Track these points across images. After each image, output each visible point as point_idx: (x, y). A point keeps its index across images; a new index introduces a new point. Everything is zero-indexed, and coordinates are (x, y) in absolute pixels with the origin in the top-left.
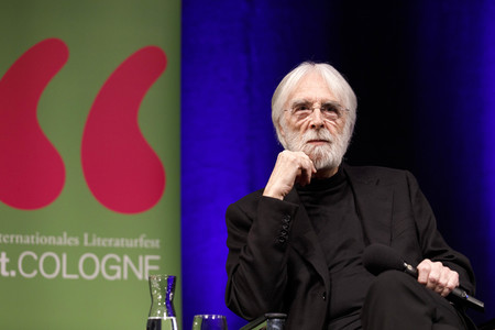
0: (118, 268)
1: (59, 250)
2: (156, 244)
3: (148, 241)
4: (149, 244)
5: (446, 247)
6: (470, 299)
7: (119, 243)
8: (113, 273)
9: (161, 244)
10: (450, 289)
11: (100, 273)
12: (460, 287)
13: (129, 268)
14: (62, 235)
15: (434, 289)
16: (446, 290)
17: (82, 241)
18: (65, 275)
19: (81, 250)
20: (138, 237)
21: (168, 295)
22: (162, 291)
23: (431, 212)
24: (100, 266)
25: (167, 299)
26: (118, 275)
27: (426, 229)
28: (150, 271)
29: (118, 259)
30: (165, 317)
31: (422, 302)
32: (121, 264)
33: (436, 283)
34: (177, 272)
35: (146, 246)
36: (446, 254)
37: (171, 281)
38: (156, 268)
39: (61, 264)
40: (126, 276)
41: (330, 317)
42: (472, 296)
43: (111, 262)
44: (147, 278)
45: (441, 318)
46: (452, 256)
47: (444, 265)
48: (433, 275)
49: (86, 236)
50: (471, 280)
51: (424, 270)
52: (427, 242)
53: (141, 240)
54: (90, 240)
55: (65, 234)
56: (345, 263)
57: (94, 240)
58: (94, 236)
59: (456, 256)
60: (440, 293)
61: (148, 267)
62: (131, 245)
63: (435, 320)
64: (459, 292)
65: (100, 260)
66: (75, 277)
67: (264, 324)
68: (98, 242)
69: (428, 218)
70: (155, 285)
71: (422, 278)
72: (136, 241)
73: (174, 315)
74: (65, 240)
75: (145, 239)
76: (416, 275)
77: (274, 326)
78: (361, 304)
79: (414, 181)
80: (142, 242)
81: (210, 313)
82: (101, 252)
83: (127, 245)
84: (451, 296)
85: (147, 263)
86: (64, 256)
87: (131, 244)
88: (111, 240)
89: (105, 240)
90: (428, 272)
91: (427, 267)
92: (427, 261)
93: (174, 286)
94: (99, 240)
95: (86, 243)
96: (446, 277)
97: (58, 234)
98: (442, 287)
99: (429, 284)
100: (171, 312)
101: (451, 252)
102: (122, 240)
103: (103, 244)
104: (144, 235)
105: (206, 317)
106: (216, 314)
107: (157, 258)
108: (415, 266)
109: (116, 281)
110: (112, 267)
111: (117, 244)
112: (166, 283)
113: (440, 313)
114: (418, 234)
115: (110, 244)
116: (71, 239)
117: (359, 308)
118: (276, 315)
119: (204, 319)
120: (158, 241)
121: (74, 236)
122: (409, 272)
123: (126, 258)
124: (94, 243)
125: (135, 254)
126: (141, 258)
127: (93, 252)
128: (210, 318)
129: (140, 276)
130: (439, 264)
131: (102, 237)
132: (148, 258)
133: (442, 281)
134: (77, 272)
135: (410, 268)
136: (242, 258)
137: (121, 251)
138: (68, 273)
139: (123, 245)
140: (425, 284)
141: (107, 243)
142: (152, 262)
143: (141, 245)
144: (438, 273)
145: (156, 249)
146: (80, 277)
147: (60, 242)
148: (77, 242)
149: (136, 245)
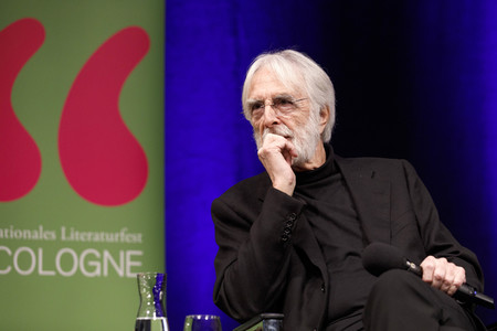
0: (98, 264)
1: (34, 245)
2: (138, 238)
3: (130, 235)
4: (131, 239)
6: (478, 295)
7: (98, 237)
8: (91, 269)
9: (143, 238)
10: (457, 286)
11: (79, 269)
13: (109, 262)
14: (38, 229)
15: (440, 288)
16: (453, 288)
17: (59, 234)
18: (41, 272)
19: (59, 244)
20: (119, 231)
21: (158, 294)
22: (151, 290)
24: (79, 262)
26: (98, 272)
27: (428, 223)
29: (98, 254)
32: (101, 260)
33: (441, 280)
35: (128, 240)
36: (451, 250)
37: (161, 279)
38: (138, 264)
39: (37, 260)
40: (106, 273)
43: (90, 257)
45: (448, 320)
46: (457, 252)
47: (449, 261)
48: (439, 272)
49: (63, 230)
50: (479, 277)
51: (429, 267)
52: (429, 237)
53: (122, 234)
54: (68, 234)
55: (41, 228)
57: (72, 235)
58: (72, 229)
60: (446, 292)
61: (129, 263)
62: (112, 240)
64: (466, 289)
65: (79, 255)
66: (52, 273)
67: (260, 325)
68: (76, 236)
70: (144, 283)
71: (427, 276)
72: (117, 235)
73: (164, 316)
74: (41, 234)
75: (126, 233)
76: (420, 273)
77: (271, 327)
78: (363, 303)
79: (411, 169)
80: (123, 236)
82: (79, 247)
83: (108, 239)
84: (459, 294)
85: (128, 258)
86: (40, 252)
87: (111, 238)
88: (90, 235)
89: (84, 234)
90: (433, 269)
92: (431, 258)
94: (77, 233)
95: (63, 238)
96: (452, 274)
97: (33, 228)
98: (448, 284)
99: (435, 282)
100: (161, 313)
101: (457, 246)
102: (102, 234)
103: (82, 239)
104: (125, 229)
105: (199, 317)
107: (139, 253)
108: (418, 265)
109: (96, 277)
110: (91, 263)
111: (97, 239)
112: (155, 281)
113: (446, 315)
114: (419, 227)
115: (89, 239)
116: (48, 232)
117: (362, 307)
118: (273, 315)
119: (196, 320)
120: (140, 236)
121: (51, 230)
122: (412, 271)
123: (107, 254)
124: (72, 238)
125: (115, 249)
126: (122, 254)
127: (71, 247)
128: (204, 319)
129: (121, 273)
130: (444, 260)
131: (81, 231)
132: (129, 253)
133: (449, 278)
134: (55, 270)
135: (413, 266)
137: (101, 246)
138: (44, 269)
139: (103, 239)
140: (430, 283)
141: (86, 237)
142: (133, 258)
143: (122, 240)
145: (138, 244)
146: (58, 273)
147: (36, 236)
148: (54, 236)
149: (117, 240)
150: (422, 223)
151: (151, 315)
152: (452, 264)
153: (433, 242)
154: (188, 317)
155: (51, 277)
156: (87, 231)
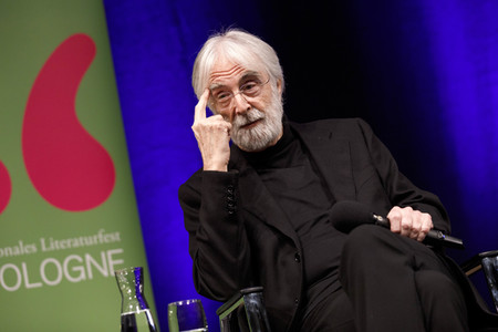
0: (81, 268)
1: (17, 260)
2: (116, 237)
3: (107, 236)
4: (109, 239)
5: (412, 187)
6: (447, 239)
7: (78, 242)
8: (76, 274)
9: (121, 236)
10: (425, 232)
11: (64, 276)
12: (434, 229)
13: (92, 266)
14: (18, 245)
15: (408, 236)
16: (422, 235)
17: (39, 247)
18: (28, 285)
19: (41, 256)
20: (96, 233)
21: (137, 288)
22: (131, 285)
23: (390, 156)
24: (63, 270)
25: (137, 292)
26: (83, 276)
28: (116, 267)
29: (80, 259)
30: (138, 311)
31: (399, 252)
32: (84, 264)
33: (409, 229)
34: (142, 263)
35: (107, 241)
37: (138, 273)
38: (120, 262)
39: (22, 274)
40: (90, 276)
41: (307, 283)
42: (448, 234)
43: (73, 263)
44: (113, 274)
45: (422, 265)
46: (420, 197)
47: (414, 209)
48: (405, 222)
49: (43, 241)
50: (444, 217)
51: (395, 218)
52: (391, 187)
53: (100, 236)
54: (48, 245)
55: (21, 244)
56: (311, 223)
57: (52, 244)
58: (51, 239)
59: (424, 196)
60: (416, 239)
61: (111, 263)
62: (91, 243)
63: (416, 268)
64: (434, 234)
65: (62, 263)
66: (39, 285)
67: (242, 301)
68: (56, 245)
69: (388, 163)
70: (123, 279)
71: (395, 227)
72: (95, 238)
73: (147, 308)
74: (22, 249)
75: (103, 234)
76: (387, 225)
77: (252, 301)
78: (338, 263)
79: (366, 127)
80: (102, 237)
81: (184, 299)
82: (61, 255)
83: (87, 243)
84: (428, 239)
85: (110, 257)
86: (24, 266)
87: (90, 241)
88: (69, 241)
89: (64, 242)
90: (400, 219)
91: (398, 215)
92: (396, 208)
93: (141, 277)
94: (57, 243)
95: (44, 249)
96: (419, 221)
97: (14, 244)
98: (417, 232)
99: (403, 232)
100: (144, 305)
101: (418, 192)
102: (81, 239)
103: (63, 247)
104: (102, 230)
105: (181, 303)
106: (190, 298)
107: (120, 251)
108: (385, 216)
109: (82, 281)
110: (75, 269)
111: (76, 244)
112: (133, 276)
113: (419, 261)
115: (69, 245)
116: (28, 246)
117: (336, 267)
118: (252, 289)
119: (178, 306)
120: (118, 234)
121: (30, 243)
122: (380, 224)
123: (88, 257)
124: (52, 247)
125: (96, 251)
126: (103, 255)
127: (53, 257)
128: (185, 304)
129: (105, 273)
130: (409, 209)
131: (60, 238)
132: (110, 253)
134: (41, 280)
135: (380, 219)
136: (199, 239)
137: (81, 251)
138: (30, 282)
139: (82, 244)
140: (399, 233)
141: (65, 245)
142: (115, 257)
143: (101, 241)
144: (410, 219)
145: (116, 242)
146: (44, 284)
147: (17, 252)
148: (34, 248)
149: (96, 242)
150: (384, 176)
151: (134, 309)
152: (417, 212)
153: (396, 192)
154: (170, 305)
155: (39, 288)
156: (66, 238)
